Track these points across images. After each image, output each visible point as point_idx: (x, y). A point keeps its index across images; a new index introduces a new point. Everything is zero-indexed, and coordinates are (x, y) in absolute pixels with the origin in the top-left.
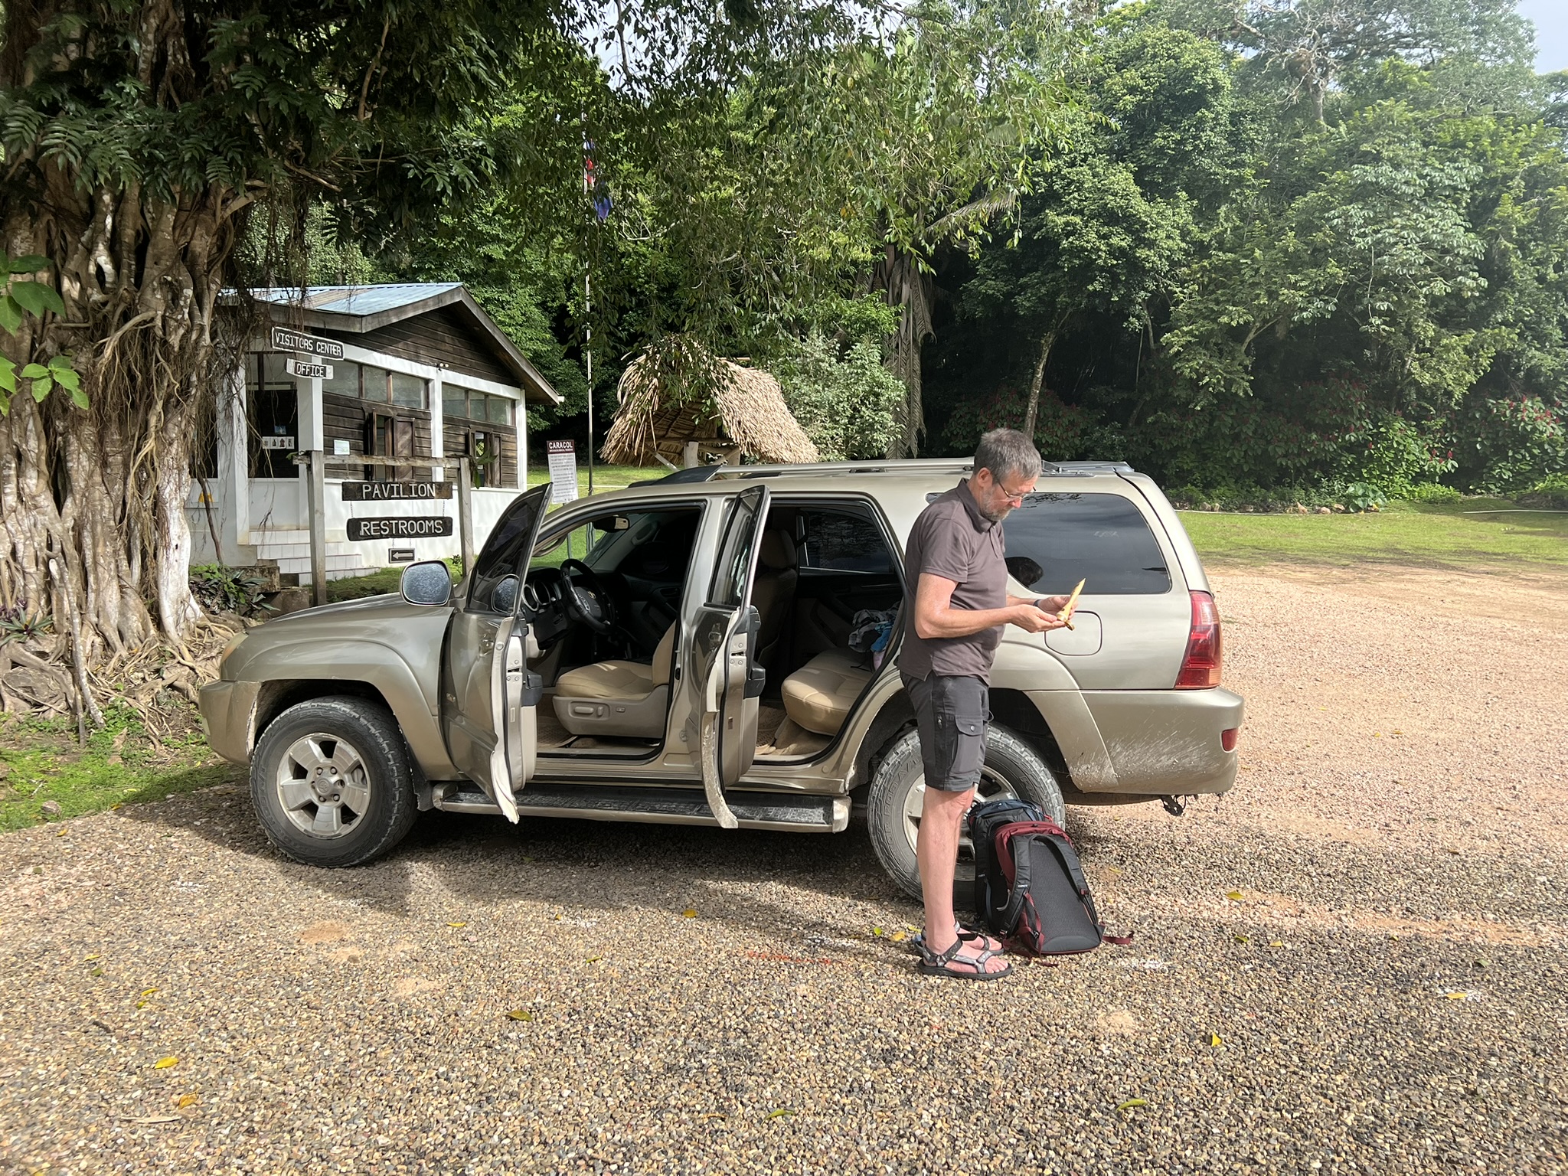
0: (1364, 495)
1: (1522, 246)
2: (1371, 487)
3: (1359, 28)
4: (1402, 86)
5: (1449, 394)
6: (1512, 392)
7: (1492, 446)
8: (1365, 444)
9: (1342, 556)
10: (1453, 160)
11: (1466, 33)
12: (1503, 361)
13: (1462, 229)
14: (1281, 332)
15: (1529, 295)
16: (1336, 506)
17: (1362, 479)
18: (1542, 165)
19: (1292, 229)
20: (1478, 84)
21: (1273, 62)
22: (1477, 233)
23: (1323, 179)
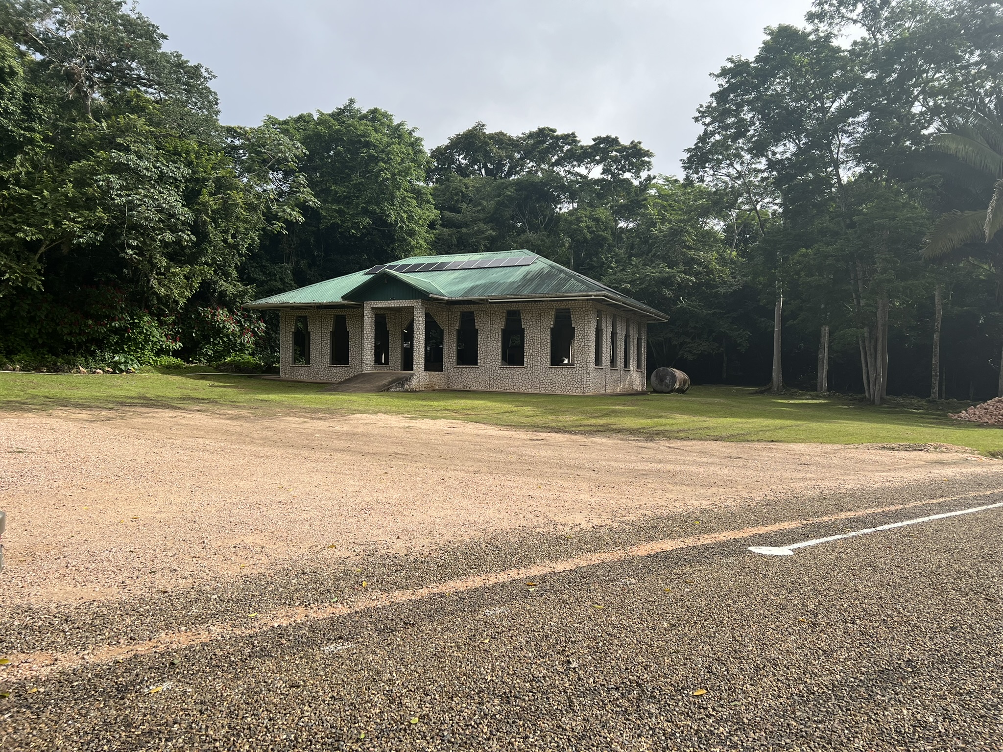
0: (125, 362)
1: (214, 220)
2: (129, 357)
3: (114, 64)
4: (143, 109)
5: (177, 302)
6: (212, 305)
7: (202, 335)
8: (126, 330)
9: (109, 402)
10: (174, 162)
11: (179, 88)
12: (206, 285)
13: (180, 204)
14: (65, 250)
15: (219, 249)
16: (107, 369)
17: (124, 352)
18: (223, 177)
19: (70, 182)
20: (187, 121)
21: (54, 67)
22: (189, 208)
23: (92, 154)
